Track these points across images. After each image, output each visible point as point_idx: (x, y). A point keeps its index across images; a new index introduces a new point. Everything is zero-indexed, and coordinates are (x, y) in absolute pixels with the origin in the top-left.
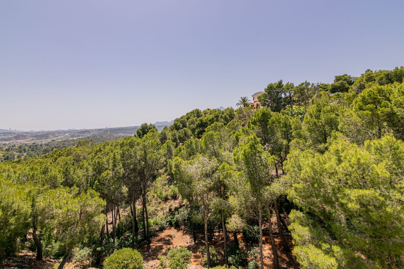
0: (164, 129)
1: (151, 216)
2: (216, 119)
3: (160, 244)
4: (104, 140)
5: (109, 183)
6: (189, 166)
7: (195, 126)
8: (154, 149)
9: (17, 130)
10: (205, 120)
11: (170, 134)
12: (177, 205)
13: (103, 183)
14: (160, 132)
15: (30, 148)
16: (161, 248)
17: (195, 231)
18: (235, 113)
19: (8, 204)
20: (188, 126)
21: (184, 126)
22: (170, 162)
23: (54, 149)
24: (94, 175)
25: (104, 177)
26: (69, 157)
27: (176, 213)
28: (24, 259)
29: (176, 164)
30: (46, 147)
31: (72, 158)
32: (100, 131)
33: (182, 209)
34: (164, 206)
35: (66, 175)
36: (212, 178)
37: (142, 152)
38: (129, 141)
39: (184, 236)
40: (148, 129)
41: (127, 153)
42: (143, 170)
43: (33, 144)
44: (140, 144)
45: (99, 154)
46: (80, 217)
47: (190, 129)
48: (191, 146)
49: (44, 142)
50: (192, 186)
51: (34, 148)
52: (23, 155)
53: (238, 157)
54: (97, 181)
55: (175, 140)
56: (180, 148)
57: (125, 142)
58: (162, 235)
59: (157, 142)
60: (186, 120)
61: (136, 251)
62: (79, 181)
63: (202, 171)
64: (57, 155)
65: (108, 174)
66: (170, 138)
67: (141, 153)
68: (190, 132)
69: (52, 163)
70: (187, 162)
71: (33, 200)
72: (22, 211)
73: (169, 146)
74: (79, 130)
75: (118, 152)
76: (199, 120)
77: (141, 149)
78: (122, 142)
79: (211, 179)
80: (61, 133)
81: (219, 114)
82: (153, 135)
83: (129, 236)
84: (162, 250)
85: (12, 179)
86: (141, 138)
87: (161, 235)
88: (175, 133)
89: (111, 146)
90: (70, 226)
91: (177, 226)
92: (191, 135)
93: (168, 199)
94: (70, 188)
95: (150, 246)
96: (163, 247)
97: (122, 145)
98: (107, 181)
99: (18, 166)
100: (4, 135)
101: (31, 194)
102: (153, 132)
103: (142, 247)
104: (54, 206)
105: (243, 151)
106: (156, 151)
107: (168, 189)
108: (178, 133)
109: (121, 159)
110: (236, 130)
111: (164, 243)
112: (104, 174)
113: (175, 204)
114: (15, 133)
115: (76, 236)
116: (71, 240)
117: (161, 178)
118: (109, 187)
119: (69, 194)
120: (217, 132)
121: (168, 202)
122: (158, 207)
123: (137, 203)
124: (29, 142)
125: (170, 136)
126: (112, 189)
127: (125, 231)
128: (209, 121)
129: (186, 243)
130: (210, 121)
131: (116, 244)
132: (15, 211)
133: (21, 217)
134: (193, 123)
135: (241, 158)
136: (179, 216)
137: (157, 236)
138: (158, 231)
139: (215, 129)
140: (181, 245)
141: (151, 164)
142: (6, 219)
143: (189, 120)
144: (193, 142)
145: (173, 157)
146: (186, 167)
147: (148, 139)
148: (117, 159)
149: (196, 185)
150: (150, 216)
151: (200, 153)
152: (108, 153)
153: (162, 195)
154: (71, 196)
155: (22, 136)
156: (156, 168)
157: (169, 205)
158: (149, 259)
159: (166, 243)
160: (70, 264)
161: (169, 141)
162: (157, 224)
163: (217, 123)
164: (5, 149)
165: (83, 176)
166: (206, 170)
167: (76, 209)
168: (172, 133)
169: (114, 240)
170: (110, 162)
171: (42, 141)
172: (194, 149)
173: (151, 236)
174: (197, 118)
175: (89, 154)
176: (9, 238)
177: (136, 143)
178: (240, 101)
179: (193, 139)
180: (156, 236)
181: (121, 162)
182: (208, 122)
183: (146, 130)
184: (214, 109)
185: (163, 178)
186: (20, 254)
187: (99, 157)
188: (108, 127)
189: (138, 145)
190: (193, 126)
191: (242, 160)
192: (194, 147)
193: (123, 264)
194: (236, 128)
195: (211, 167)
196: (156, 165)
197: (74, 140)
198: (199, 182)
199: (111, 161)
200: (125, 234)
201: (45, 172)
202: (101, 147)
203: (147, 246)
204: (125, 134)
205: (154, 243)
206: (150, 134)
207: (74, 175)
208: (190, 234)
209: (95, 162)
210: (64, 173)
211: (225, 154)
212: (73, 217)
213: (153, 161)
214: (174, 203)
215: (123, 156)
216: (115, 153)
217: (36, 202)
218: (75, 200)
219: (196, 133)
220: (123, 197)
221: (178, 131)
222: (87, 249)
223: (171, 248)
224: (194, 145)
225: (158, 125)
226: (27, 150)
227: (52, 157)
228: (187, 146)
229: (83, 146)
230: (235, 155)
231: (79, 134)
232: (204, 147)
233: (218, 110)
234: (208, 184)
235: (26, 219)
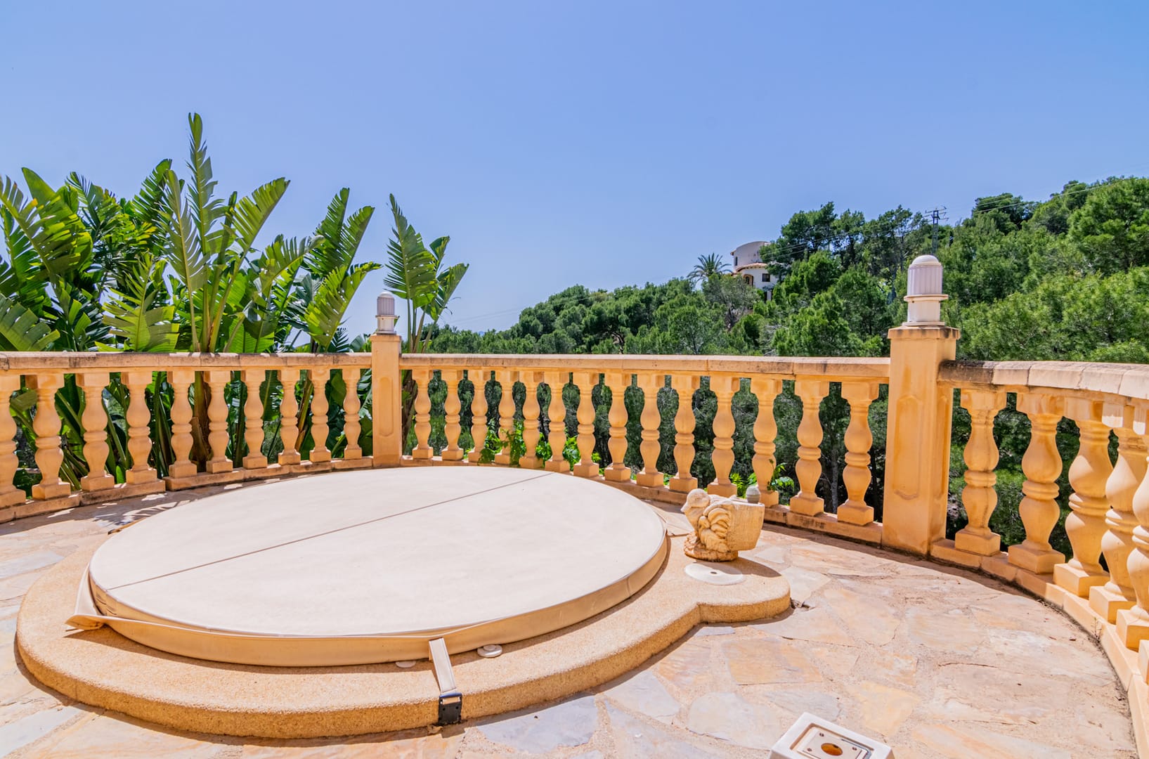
7: (582, 327)
10: (611, 312)
20: (561, 328)
21: (548, 329)
60: (553, 312)
68: (569, 341)
76: (592, 311)
81: (650, 295)
134: (573, 319)
143: (562, 313)
174: (583, 307)
178: (699, 267)
190: (576, 328)
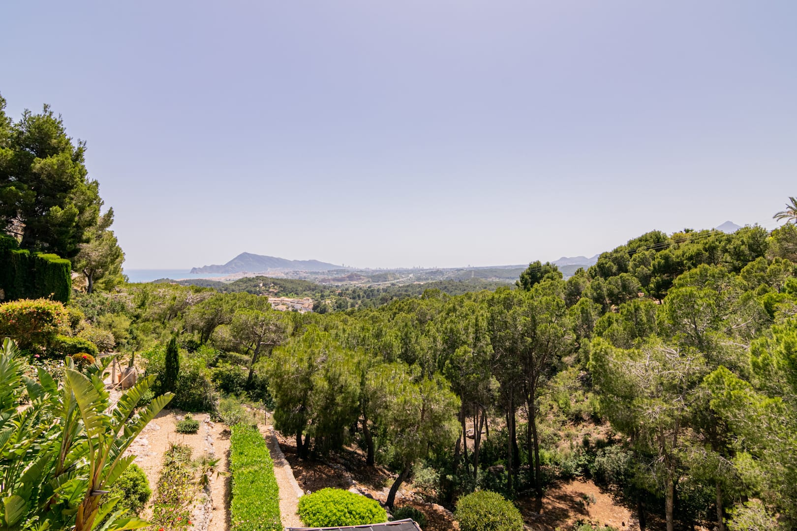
0: (576, 274)
1: (546, 444)
2: (707, 254)
3: (562, 505)
4: (466, 288)
5: (468, 368)
6: (628, 361)
7: (649, 270)
8: (551, 314)
9: (351, 266)
10: (678, 257)
11: (588, 284)
12: (602, 437)
13: (458, 367)
14: (566, 279)
15: (365, 293)
16: (564, 514)
17: (643, 504)
18: (769, 239)
19: (335, 375)
20: (631, 269)
21: (623, 268)
22: (587, 345)
23: (395, 298)
24: (444, 350)
25: (460, 356)
26: (412, 314)
27: (599, 452)
28: (353, 457)
29: (596, 353)
30: (384, 294)
31: (416, 317)
32: (459, 273)
33: (613, 448)
34: (573, 431)
35: (406, 344)
36: (688, 398)
37: (527, 319)
38: (502, 296)
39: (616, 508)
40: (542, 273)
41: (499, 318)
42: (530, 353)
43: (369, 287)
44: (525, 302)
45: (453, 316)
46: (422, 416)
47: (635, 276)
48: (636, 316)
49: (382, 285)
50: (634, 406)
51: (370, 293)
52: (357, 304)
53: (765, 359)
54: (448, 361)
55: (598, 299)
56: (609, 318)
57: (497, 296)
58: (569, 488)
59: (557, 302)
60: (627, 256)
61: (510, 504)
62: (423, 356)
63: (661, 376)
64: (396, 309)
65: (466, 352)
66: (589, 294)
67: (525, 320)
68: (635, 283)
69: (390, 319)
70: (623, 353)
71: (363, 376)
72: (350, 389)
73: (587, 310)
74: (427, 270)
75: (482, 315)
76: (661, 256)
77: (525, 314)
78: (490, 297)
79: (685, 399)
80: (403, 274)
81: (717, 243)
82: (552, 285)
83: (502, 471)
84: (567, 520)
85: (340, 340)
86: (529, 290)
87: (564, 489)
88: (599, 284)
89: (474, 301)
90: (409, 427)
91: (601, 480)
92: (639, 290)
93: (582, 419)
94: (410, 365)
95: (541, 502)
96: (569, 514)
97: (491, 302)
98: (464, 364)
99: (351, 320)
100: (337, 274)
101: (361, 367)
102: (552, 279)
103: (526, 498)
104: (388, 390)
105: (782, 345)
106: (555, 318)
107: (582, 398)
108: (605, 284)
109: (489, 328)
110: (770, 285)
111: (571, 507)
112: (460, 351)
113: (598, 433)
114: (348, 272)
115: (416, 445)
116: (408, 450)
117: (568, 374)
118: (467, 374)
119: (407, 376)
120: (707, 290)
121: (581, 426)
122: (560, 430)
123: (519, 412)
124: (364, 285)
125: (588, 288)
126: (472, 379)
127: (496, 460)
128: (686, 259)
129: (621, 524)
130: (690, 258)
131: (480, 477)
132: (342, 386)
133: (348, 398)
134: (644, 262)
135: (775, 363)
136: (605, 459)
137: (557, 487)
138: (558, 478)
139: (702, 281)
140: (608, 523)
141: (547, 343)
142: (332, 395)
143: (634, 256)
144: (641, 306)
145: (593, 335)
146: (619, 363)
147: (540, 294)
148: (481, 327)
149: (645, 408)
150: (543, 445)
151: (659, 335)
152: (467, 315)
153: (569, 407)
154: (410, 379)
155: (357, 275)
156: (556, 353)
157: (583, 432)
158: (538, 527)
159: (575, 507)
160: (409, 485)
161: (586, 300)
162: (557, 464)
163: (706, 266)
164: (337, 293)
165: (430, 348)
166: (671, 376)
167: (416, 403)
168: (593, 282)
169: (476, 470)
170: (469, 330)
171: (379, 285)
172: (644, 324)
173: (545, 484)
174: (654, 251)
175: (440, 312)
176: (335, 423)
177: (515, 300)
178: (789, 207)
179: (642, 301)
180: (553, 487)
181: (487, 333)
182: (685, 262)
183: (539, 275)
184: (703, 231)
185: (572, 373)
186: (349, 449)
187: (452, 321)
188: (471, 266)
189: (520, 304)
190: (644, 270)
191: (779, 369)
192: (645, 319)
193: (485, 520)
194: (771, 281)
195: (686, 371)
196: (555, 348)
197: (420, 286)
198: (653, 401)
199: (471, 330)
200: (497, 465)
201: (378, 336)
202: (456, 303)
203: (536, 501)
204: (501, 280)
205: (549, 499)
206: (546, 283)
207: (416, 345)
208: (630, 508)
209: (446, 329)
210: (403, 339)
211: (728, 344)
212: (413, 415)
213: (550, 338)
214: (595, 431)
215: (491, 322)
216: (477, 316)
217: (366, 379)
218: (415, 388)
219: (652, 285)
220: (492, 398)
221: (606, 280)
222: (433, 471)
223: (586, 522)
224: (643, 315)
225: (565, 265)
226: (361, 296)
227: (391, 310)
228: (626, 315)
229: (430, 299)
230: (755, 353)
231: (427, 276)
232: (667, 323)
233: (714, 233)
234: (677, 409)
235: (353, 402)
